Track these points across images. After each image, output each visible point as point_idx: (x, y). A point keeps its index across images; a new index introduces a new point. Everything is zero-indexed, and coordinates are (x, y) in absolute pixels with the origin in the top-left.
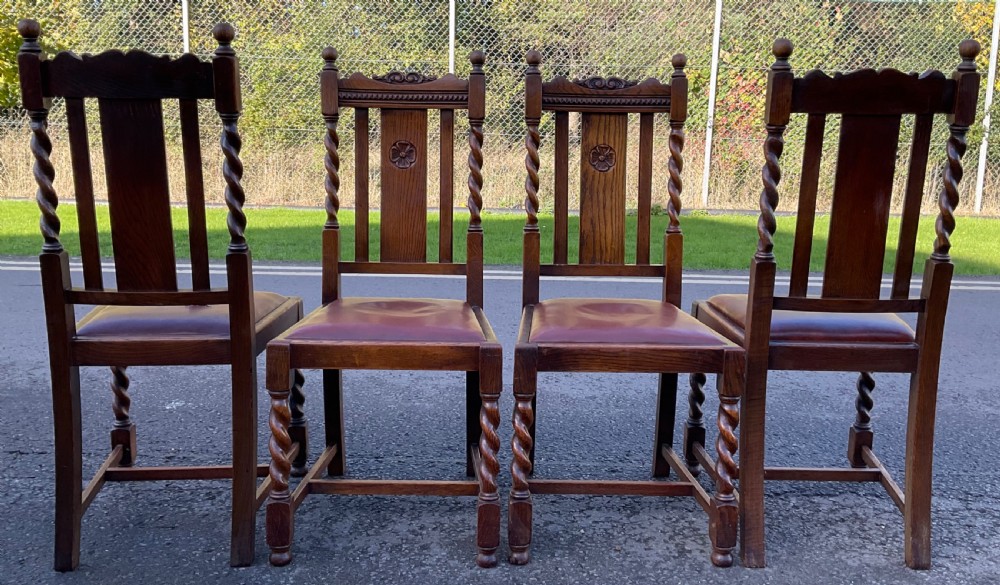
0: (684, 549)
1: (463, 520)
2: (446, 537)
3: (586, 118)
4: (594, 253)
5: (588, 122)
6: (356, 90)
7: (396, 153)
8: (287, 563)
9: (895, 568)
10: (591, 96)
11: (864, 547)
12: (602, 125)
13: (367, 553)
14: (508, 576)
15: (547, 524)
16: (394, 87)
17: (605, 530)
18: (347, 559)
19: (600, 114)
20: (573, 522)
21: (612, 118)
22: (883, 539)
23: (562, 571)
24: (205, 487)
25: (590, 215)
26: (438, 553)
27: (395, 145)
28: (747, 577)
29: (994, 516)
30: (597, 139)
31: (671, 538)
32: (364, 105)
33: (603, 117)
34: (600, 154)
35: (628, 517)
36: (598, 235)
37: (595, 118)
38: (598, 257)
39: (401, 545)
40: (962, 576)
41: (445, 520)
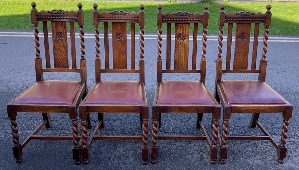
0: (202, 157)
1: (139, 146)
2: (134, 153)
3: (177, 24)
4: (179, 66)
5: (177, 26)
6: (104, 17)
7: (117, 36)
8: (88, 163)
9: (263, 165)
10: (178, 18)
11: (255, 157)
12: (182, 26)
13: (111, 159)
14: (150, 168)
15: (164, 147)
16: (116, 16)
17: (180, 150)
18: (105, 162)
19: (181, 23)
20: (171, 146)
21: (185, 25)
22: (261, 153)
23: (167, 166)
24: (64, 133)
25: (178, 54)
26: (131, 159)
27: (116, 33)
28: (219, 168)
29: (297, 144)
30: (180, 31)
31: (199, 153)
32: (106, 22)
33: (182, 25)
34: (181, 36)
35: (188, 144)
36: (180, 60)
37: (179, 25)
38: (180, 67)
39: (120, 156)
40: (282, 168)
41: (133, 146)
